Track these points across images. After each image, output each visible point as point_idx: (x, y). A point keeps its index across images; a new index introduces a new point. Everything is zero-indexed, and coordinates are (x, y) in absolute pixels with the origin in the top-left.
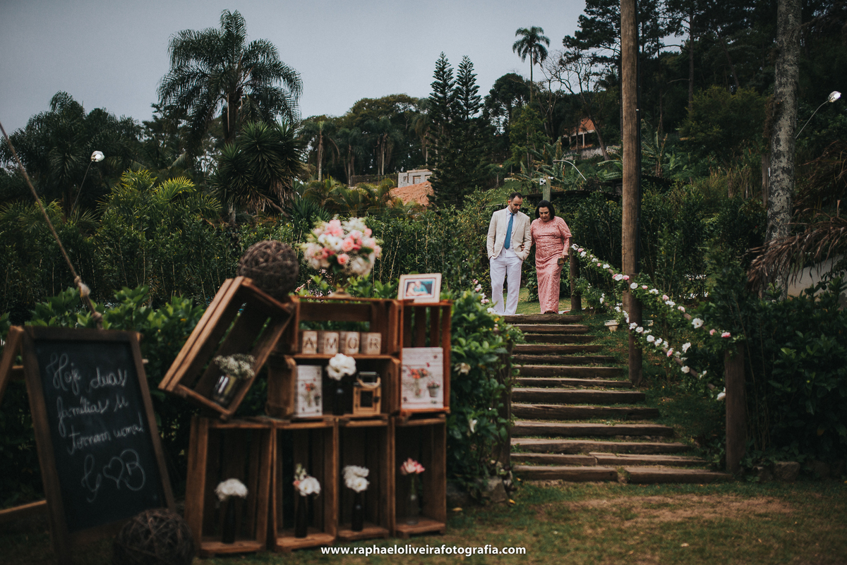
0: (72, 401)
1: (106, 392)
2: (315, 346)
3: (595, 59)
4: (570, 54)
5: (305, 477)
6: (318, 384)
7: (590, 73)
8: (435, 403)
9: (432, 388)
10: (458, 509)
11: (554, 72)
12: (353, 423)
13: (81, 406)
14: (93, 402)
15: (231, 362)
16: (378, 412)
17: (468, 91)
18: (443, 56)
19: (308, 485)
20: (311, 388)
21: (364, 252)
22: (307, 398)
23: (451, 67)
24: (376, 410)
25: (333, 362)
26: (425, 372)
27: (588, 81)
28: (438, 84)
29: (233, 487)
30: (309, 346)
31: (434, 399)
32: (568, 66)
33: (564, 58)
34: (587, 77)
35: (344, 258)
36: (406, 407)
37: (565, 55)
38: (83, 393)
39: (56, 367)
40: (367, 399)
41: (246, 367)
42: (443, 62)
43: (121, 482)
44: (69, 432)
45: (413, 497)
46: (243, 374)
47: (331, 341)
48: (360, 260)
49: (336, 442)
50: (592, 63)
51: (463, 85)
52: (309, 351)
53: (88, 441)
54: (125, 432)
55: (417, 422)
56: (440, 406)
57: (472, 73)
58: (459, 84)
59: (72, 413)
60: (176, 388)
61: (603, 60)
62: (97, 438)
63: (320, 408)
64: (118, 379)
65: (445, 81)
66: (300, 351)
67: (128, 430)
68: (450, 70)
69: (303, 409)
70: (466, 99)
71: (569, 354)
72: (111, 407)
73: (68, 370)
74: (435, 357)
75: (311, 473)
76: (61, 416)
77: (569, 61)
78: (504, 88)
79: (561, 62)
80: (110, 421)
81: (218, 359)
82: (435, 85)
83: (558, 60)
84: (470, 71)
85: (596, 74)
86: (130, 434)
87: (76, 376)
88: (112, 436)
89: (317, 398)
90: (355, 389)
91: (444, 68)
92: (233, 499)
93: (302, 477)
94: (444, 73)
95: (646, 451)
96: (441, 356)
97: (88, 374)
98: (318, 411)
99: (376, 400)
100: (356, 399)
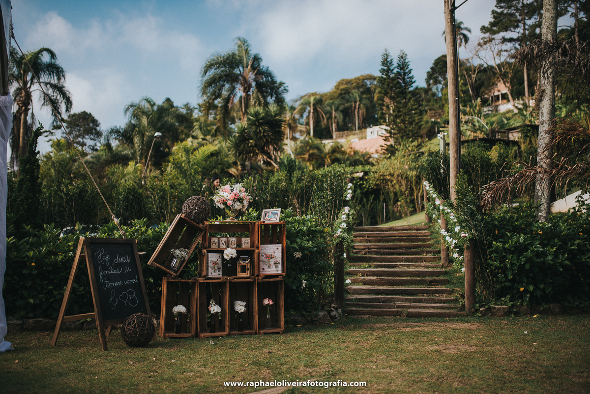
0: (105, 268)
1: (121, 265)
2: (217, 244)
3: (504, 40)
4: (486, 38)
5: (214, 305)
6: (220, 262)
7: (501, 50)
8: (278, 271)
9: (276, 264)
10: (299, 325)
11: (474, 52)
12: (236, 280)
13: (110, 270)
14: (115, 268)
15: (178, 252)
16: (249, 275)
17: (405, 74)
18: (386, 50)
19: (215, 309)
20: (215, 263)
21: (240, 200)
22: (213, 268)
23: (392, 58)
24: (247, 274)
25: (226, 252)
26: (272, 256)
27: (500, 56)
28: (384, 70)
29: (180, 309)
30: (214, 244)
31: (277, 269)
32: (485, 47)
33: (482, 41)
34: (499, 53)
35: (230, 203)
36: (263, 273)
37: (482, 39)
38: (111, 265)
39: (99, 254)
40: (244, 269)
41: (184, 254)
42: (386, 55)
43: (127, 303)
44: (104, 280)
45: (268, 316)
46: (183, 257)
47: (223, 242)
48: (238, 203)
49: (228, 289)
50: (503, 43)
51: (401, 70)
52: (214, 247)
53: (112, 285)
54: (129, 282)
55: (268, 280)
56: (280, 272)
57: (407, 61)
58: (398, 69)
59: (105, 273)
60: (152, 263)
61: (511, 40)
62: (116, 284)
63: (221, 273)
64: (126, 260)
65: (388, 67)
66: (210, 247)
67: (131, 281)
68: (392, 60)
69: (211, 273)
70: (404, 79)
71: (414, 249)
72: (123, 271)
73: (104, 255)
74: (278, 249)
75: (217, 303)
76: (101, 274)
77: (485, 43)
78: (440, 65)
79: (479, 44)
80: (123, 277)
81: (172, 250)
82: (383, 71)
83: (476, 43)
84: (405, 60)
85: (506, 51)
86: (132, 283)
87: (107, 258)
88: (123, 283)
89: (219, 268)
90: (238, 264)
91: (387, 58)
92: (180, 313)
93: (213, 305)
94: (388, 62)
95: (430, 302)
96: (280, 248)
97: (113, 257)
98: (219, 275)
99: (248, 270)
100: (239, 269)
